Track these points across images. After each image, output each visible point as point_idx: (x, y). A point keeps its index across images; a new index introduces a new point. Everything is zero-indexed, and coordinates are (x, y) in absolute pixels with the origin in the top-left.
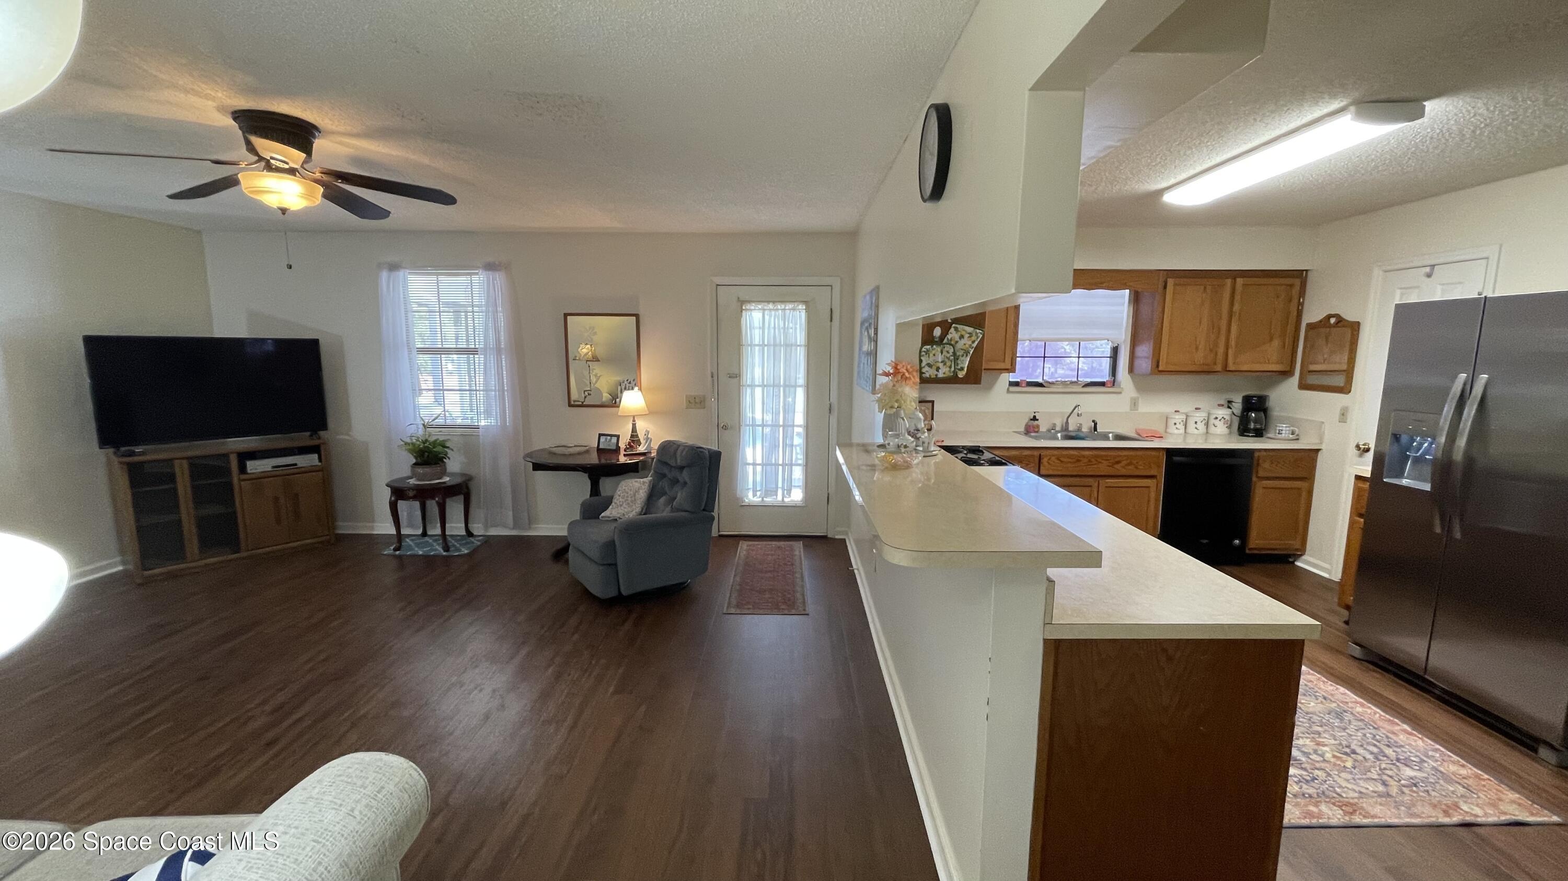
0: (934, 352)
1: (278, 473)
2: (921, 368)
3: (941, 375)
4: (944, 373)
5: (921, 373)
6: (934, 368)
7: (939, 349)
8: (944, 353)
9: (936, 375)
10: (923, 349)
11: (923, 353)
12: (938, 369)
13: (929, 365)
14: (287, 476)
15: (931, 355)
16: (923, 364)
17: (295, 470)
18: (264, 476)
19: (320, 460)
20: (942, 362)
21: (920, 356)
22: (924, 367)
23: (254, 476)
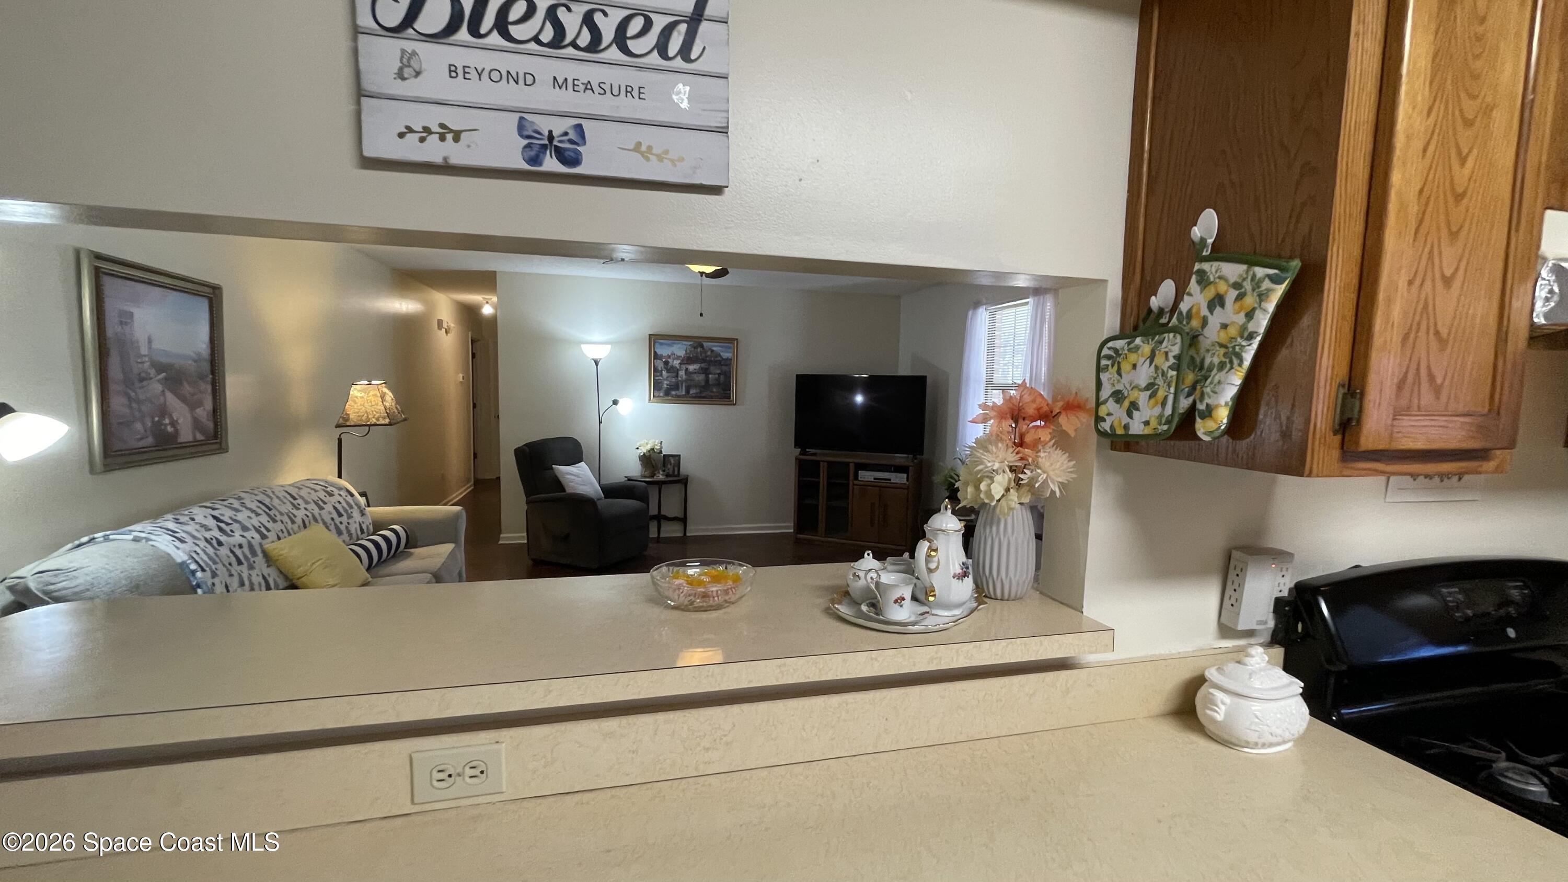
0: (1133, 357)
1: (876, 484)
2: (1098, 404)
3: (1136, 428)
4: (1147, 423)
5: (1099, 419)
6: (1126, 404)
7: (1146, 349)
8: (1159, 360)
9: (1126, 427)
10: (1105, 351)
11: (1104, 362)
12: (1134, 406)
13: (1118, 396)
14: (882, 487)
15: (1126, 367)
16: (1105, 393)
17: (888, 484)
18: (867, 485)
19: (908, 480)
20: (1149, 386)
21: (1099, 369)
22: (1105, 401)
23: (862, 483)
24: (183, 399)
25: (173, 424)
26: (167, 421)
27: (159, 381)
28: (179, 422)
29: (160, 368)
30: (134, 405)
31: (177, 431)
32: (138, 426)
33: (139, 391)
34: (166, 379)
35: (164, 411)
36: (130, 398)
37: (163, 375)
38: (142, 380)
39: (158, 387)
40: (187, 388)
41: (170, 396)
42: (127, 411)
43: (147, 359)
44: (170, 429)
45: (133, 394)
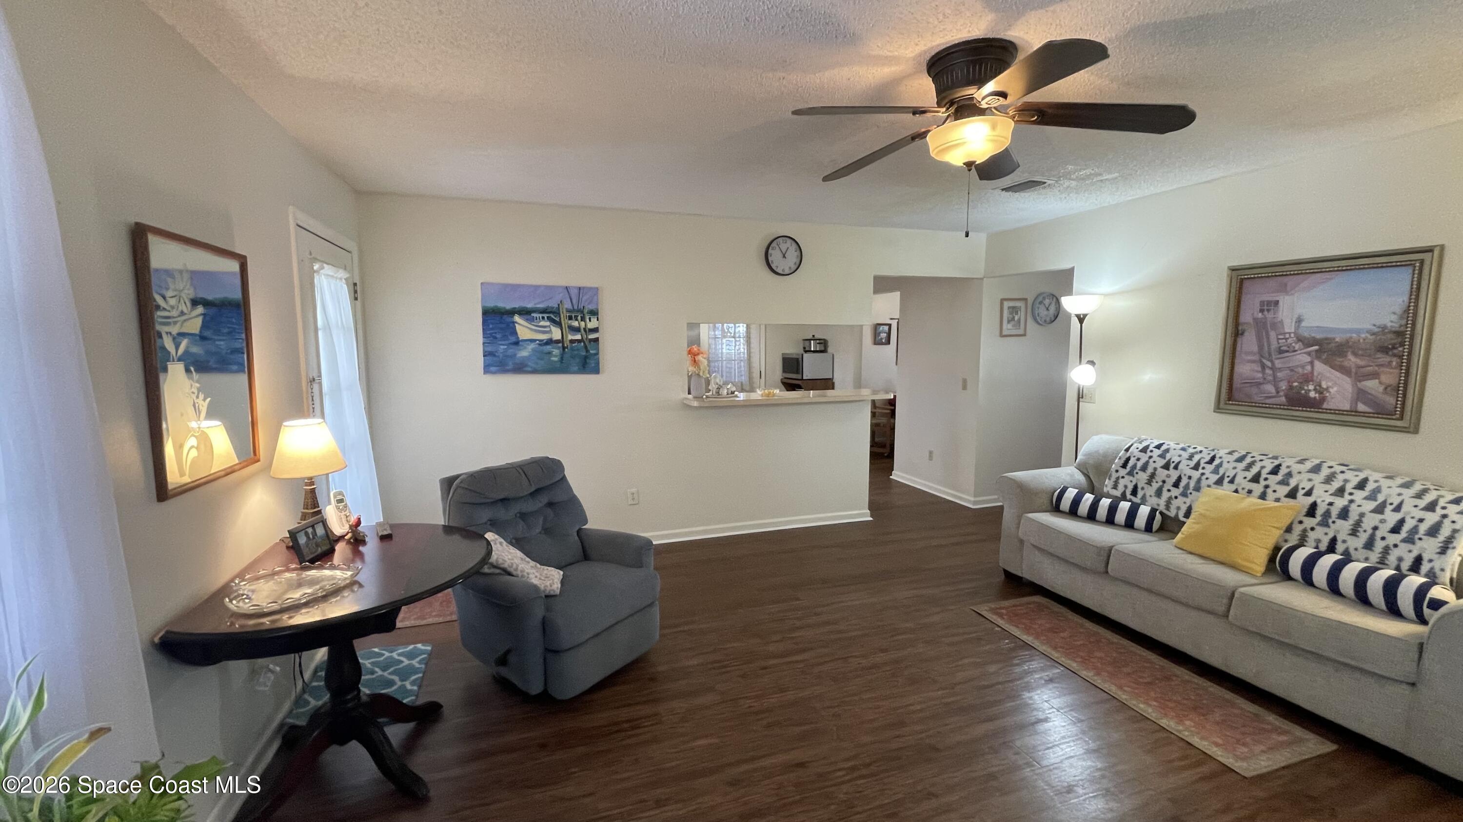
24: (1345, 370)
25: (1320, 390)
26: (1311, 387)
27: (1309, 354)
28: (1331, 390)
29: (1307, 342)
30: (1268, 371)
31: (1323, 400)
32: (1270, 388)
33: (1277, 362)
34: (1317, 351)
35: (1308, 379)
36: (1263, 367)
37: (1316, 347)
38: (1281, 352)
39: (1302, 358)
40: (1352, 360)
41: (1319, 367)
42: (1260, 375)
43: (1292, 335)
44: (1312, 394)
45: (1269, 364)
